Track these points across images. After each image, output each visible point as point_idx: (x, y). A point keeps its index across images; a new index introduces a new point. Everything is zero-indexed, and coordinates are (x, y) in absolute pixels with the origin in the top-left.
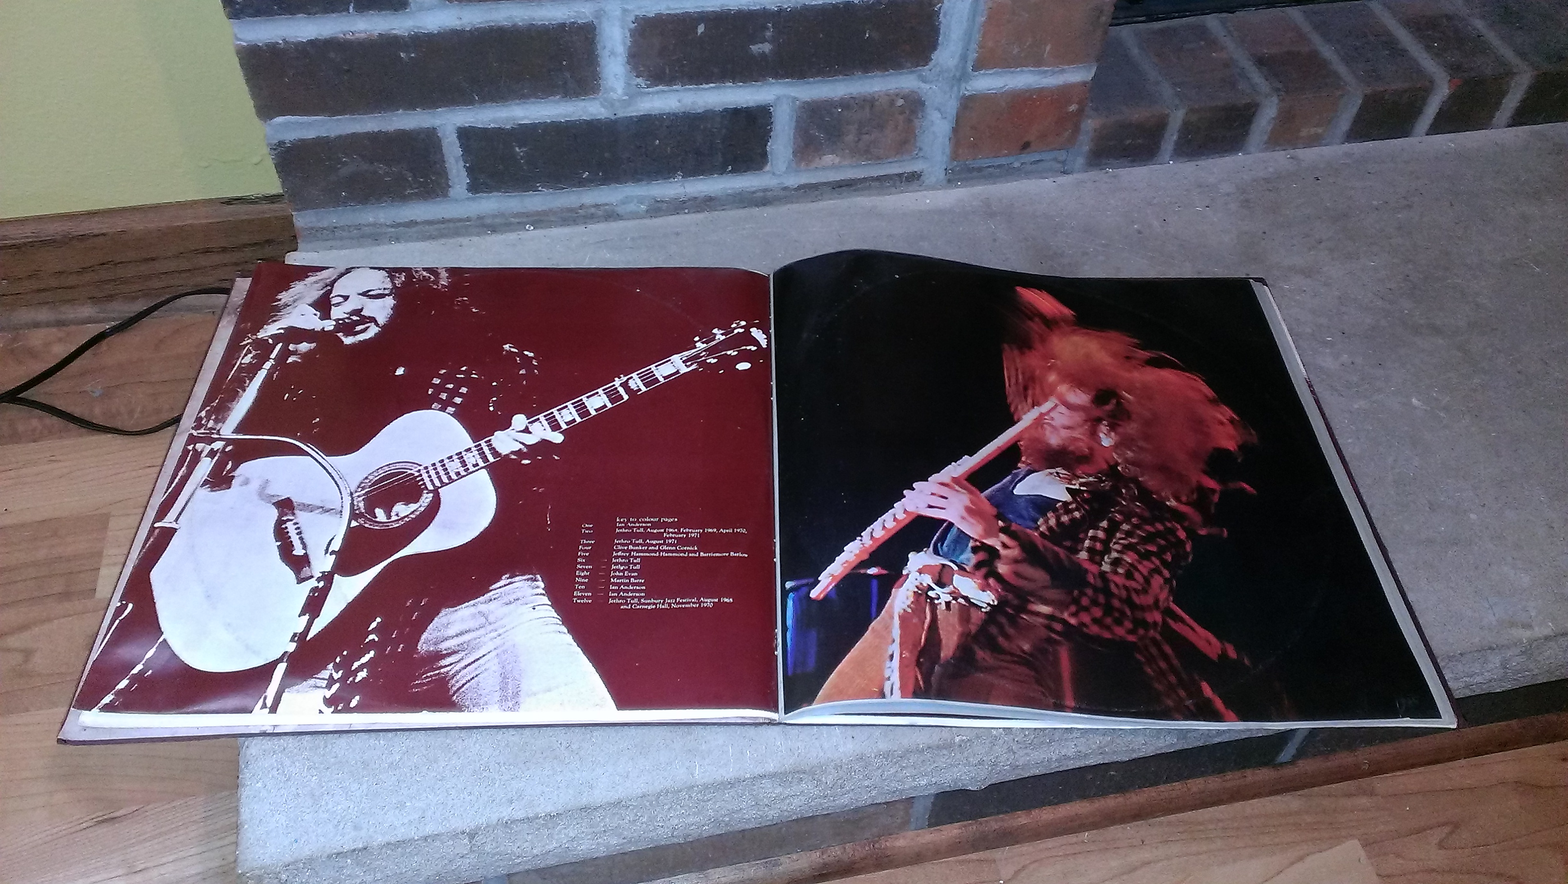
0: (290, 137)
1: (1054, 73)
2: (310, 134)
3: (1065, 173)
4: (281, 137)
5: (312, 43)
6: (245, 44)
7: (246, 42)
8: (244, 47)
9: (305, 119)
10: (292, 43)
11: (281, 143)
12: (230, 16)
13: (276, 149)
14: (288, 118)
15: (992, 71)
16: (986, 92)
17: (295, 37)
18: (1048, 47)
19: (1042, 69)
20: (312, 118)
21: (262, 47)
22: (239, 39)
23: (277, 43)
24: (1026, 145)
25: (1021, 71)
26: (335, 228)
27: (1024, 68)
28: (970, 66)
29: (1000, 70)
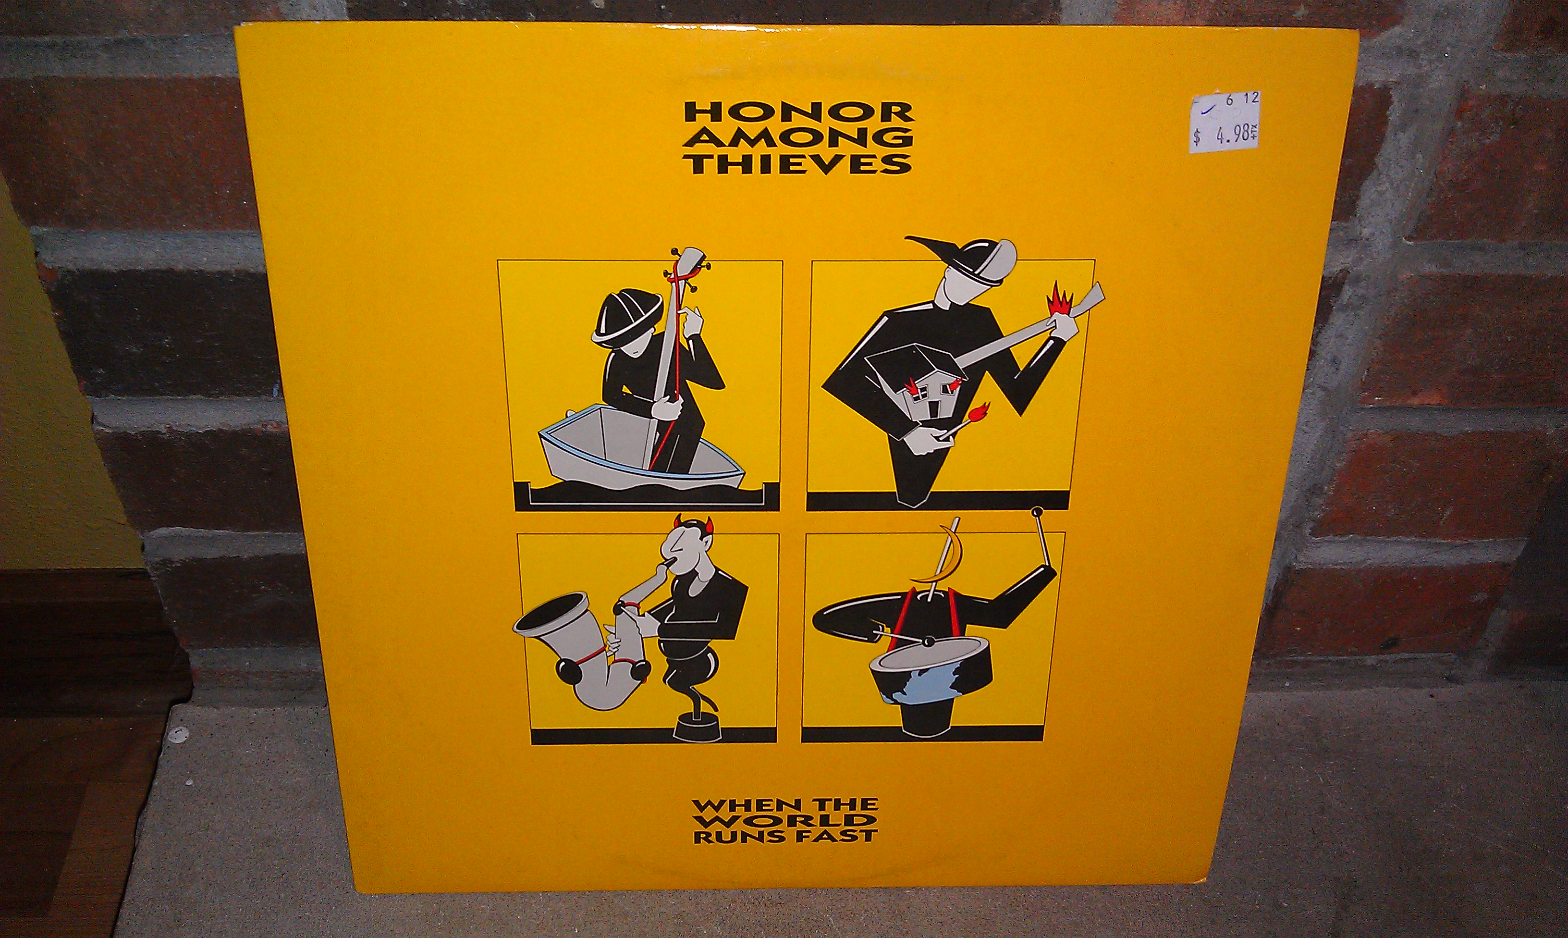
0: (179, 553)
1: (1454, 547)
4: (165, 553)
5: (213, 434)
6: (109, 431)
7: (111, 428)
8: (108, 434)
9: (203, 532)
10: (182, 433)
11: (166, 561)
12: (86, 392)
13: (159, 568)
14: (177, 529)
15: (1345, 538)
16: (1331, 566)
17: (187, 426)
18: (1449, 512)
19: (1434, 540)
20: (214, 532)
21: (135, 437)
22: (100, 424)
23: (159, 432)
24: (1391, 643)
25: (1397, 542)
26: (248, 673)
27: (1402, 538)
28: (1308, 528)
29: (1359, 538)
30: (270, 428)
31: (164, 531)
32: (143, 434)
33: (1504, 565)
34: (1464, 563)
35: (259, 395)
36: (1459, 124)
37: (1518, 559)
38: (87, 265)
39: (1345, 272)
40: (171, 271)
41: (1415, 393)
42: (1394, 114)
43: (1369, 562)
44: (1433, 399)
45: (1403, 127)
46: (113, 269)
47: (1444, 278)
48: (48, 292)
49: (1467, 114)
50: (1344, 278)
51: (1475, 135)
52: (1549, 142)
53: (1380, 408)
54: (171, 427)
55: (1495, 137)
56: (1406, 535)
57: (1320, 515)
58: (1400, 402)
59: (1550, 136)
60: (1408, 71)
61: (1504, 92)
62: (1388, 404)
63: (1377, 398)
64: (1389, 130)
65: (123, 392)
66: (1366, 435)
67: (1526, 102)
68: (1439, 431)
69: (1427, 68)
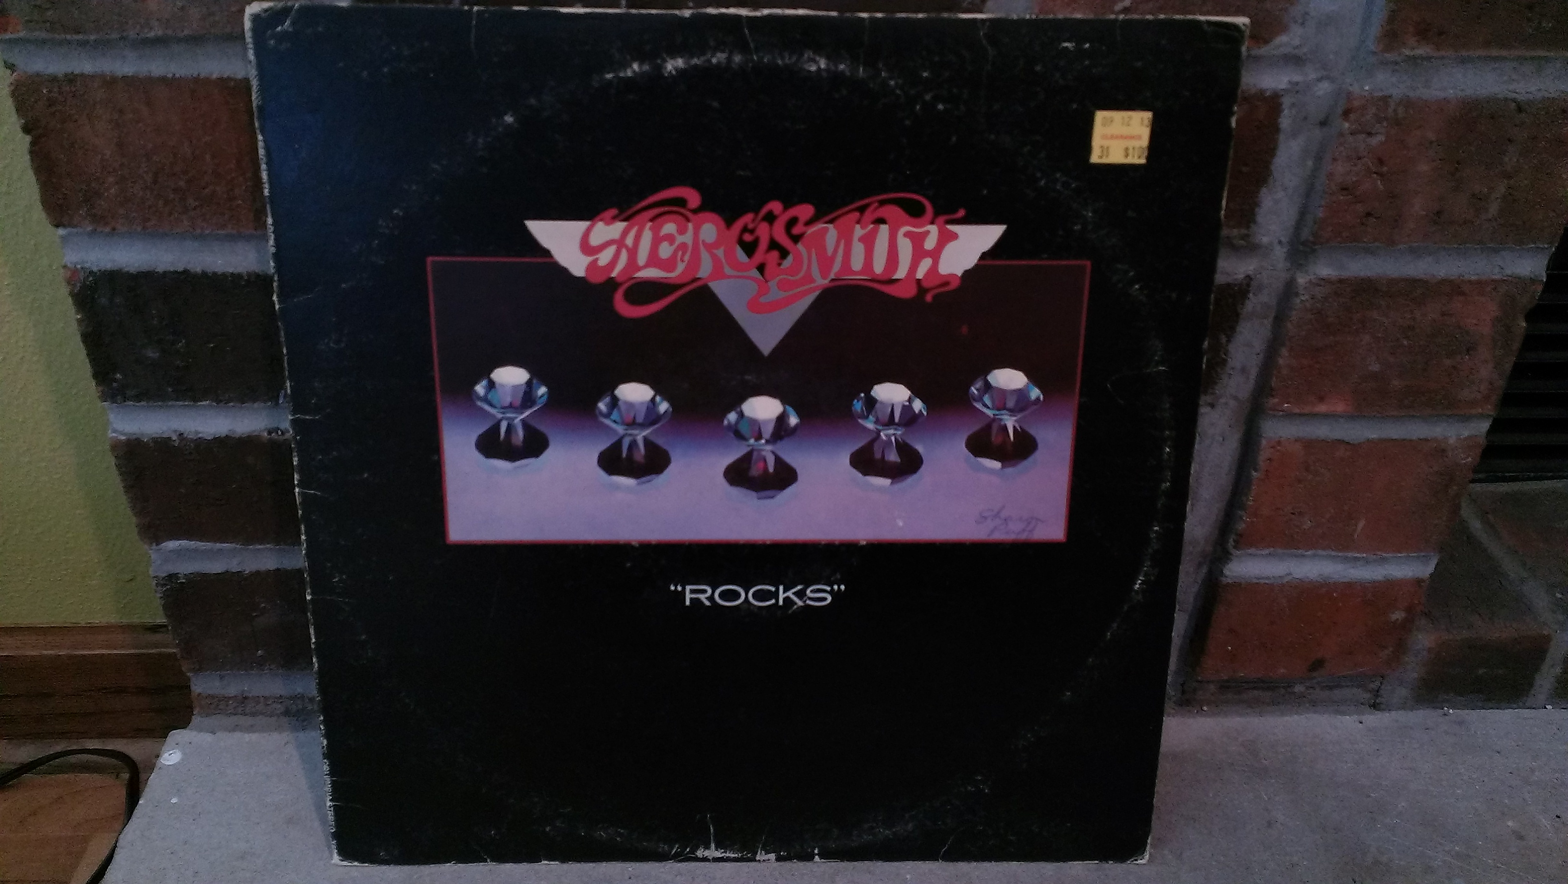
0: (185, 568)
1: (1367, 562)
2: (216, 567)
3: (1375, 707)
4: (171, 568)
5: (222, 442)
6: (123, 438)
7: (123, 434)
8: (120, 441)
9: (209, 545)
10: (192, 440)
11: (172, 577)
12: (104, 397)
13: (165, 585)
14: (184, 543)
15: (1266, 551)
16: (1255, 581)
17: (197, 432)
18: (1361, 524)
19: (1350, 554)
20: (218, 545)
21: (147, 444)
22: (115, 431)
23: (170, 438)
24: (1318, 665)
25: (1314, 556)
26: (246, 698)
27: (1320, 552)
28: (1231, 540)
29: (1280, 551)
30: (273, 435)
31: (172, 545)
32: (155, 441)
33: (1418, 582)
34: (1380, 578)
35: (265, 402)
36: (1347, 125)
37: (1431, 575)
38: (109, 266)
39: (1249, 278)
40: (186, 272)
41: (1321, 399)
42: (1285, 121)
43: (1290, 577)
44: (1340, 408)
45: (1294, 135)
46: (132, 270)
47: (1341, 281)
48: (72, 294)
49: (1352, 116)
50: (1248, 285)
51: (1362, 137)
52: (1431, 142)
53: (1290, 416)
54: (181, 434)
55: (1381, 138)
56: (1324, 549)
57: (1241, 526)
58: (1307, 410)
59: (1431, 136)
60: (1297, 78)
61: (1385, 93)
62: (1297, 411)
63: (1286, 405)
64: (1282, 137)
65: (138, 398)
66: (1279, 443)
67: (1407, 103)
68: (1346, 439)
69: (1313, 76)
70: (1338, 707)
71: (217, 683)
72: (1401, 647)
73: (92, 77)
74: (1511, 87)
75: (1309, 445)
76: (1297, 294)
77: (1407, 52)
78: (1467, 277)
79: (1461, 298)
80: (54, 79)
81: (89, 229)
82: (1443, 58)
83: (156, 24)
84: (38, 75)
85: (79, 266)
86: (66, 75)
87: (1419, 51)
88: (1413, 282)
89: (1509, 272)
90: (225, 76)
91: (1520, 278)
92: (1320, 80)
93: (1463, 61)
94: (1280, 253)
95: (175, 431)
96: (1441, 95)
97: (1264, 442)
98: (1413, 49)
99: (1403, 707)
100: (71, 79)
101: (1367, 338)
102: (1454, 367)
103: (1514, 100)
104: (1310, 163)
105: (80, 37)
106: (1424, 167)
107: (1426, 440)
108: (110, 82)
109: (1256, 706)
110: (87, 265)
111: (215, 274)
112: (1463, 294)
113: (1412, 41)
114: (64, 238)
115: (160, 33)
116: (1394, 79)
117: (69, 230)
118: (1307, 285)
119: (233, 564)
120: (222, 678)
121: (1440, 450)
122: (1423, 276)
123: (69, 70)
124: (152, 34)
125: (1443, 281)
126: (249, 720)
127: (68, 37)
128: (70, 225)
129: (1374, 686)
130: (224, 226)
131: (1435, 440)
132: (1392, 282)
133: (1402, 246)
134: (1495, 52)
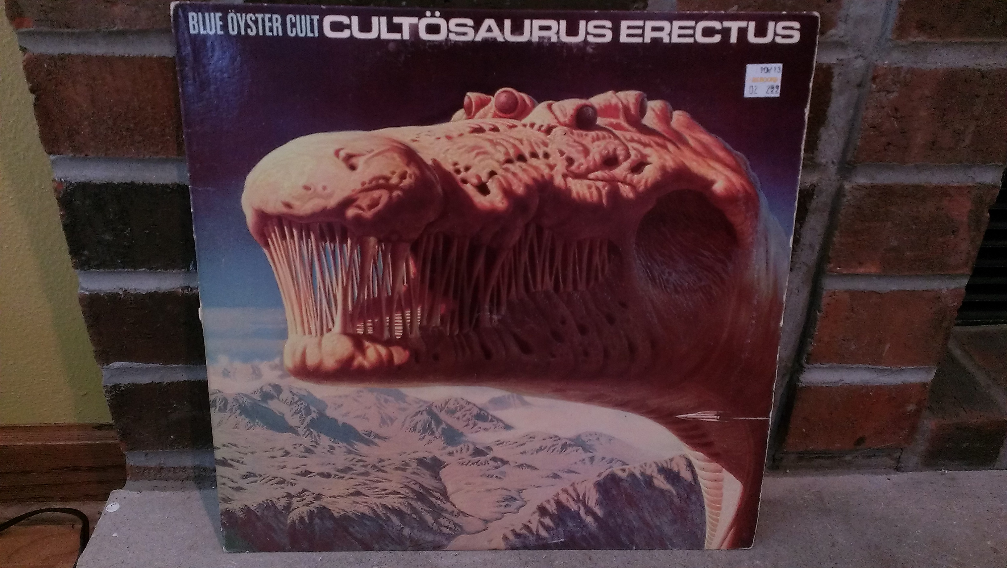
0: (125, 380)
1: (892, 372)
2: (145, 380)
3: (897, 469)
4: (116, 381)
5: (152, 295)
6: (88, 293)
7: (87, 291)
8: (86, 295)
9: (141, 365)
10: (132, 295)
11: (116, 387)
12: (76, 267)
13: (112, 392)
14: (124, 363)
15: (828, 365)
16: (820, 385)
17: (136, 289)
18: (888, 346)
19: (880, 367)
20: (148, 365)
21: (103, 297)
22: (82, 288)
23: (118, 294)
24: (860, 441)
25: (858, 368)
26: (162, 468)
27: (861, 365)
28: (804, 358)
29: (835, 365)
30: (186, 291)
31: (117, 364)
32: (109, 295)
33: (924, 385)
34: (900, 383)
35: (181, 269)
36: (874, 86)
37: (932, 380)
38: (83, 180)
39: (813, 186)
40: (132, 183)
41: (861, 264)
42: (835, 84)
43: (843, 382)
44: (873, 270)
45: (841, 93)
46: (98, 182)
47: (873, 187)
48: (57, 199)
49: (878, 80)
50: (813, 190)
51: (884, 94)
52: (927, 97)
53: (842, 275)
54: (126, 290)
55: (896, 94)
56: (863, 363)
57: (810, 349)
58: (852, 271)
59: (927, 93)
60: (842, 57)
61: (899, 65)
62: (845, 272)
63: (839, 268)
64: (833, 95)
65: (98, 267)
66: (834, 293)
67: (912, 71)
68: (877, 290)
69: (852, 55)
70: (874, 469)
71: (143, 459)
72: (914, 429)
73: (77, 56)
74: (977, 62)
75: (853, 294)
76: (844, 196)
77: (911, 39)
78: (952, 184)
79: (949, 198)
80: (52, 57)
81: (71, 155)
82: (934, 43)
83: (119, 22)
84: (41, 55)
85: (63, 180)
86: (59, 55)
87: (920, 39)
88: (917, 188)
89: (978, 180)
90: (162, 56)
91: (985, 185)
92: (856, 58)
93: (947, 45)
94: (833, 169)
95: (121, 289)
96: (933, 67)
97: (825, 293)
98: (915, 38)
99: (916, 469)
100: (62, 57)
101: (889, 224)
102: (944, 243)
103: (979, 70)
104: (851, 111)
105: (69, 30)
106: (923, 113)
107: (927, 291)
108: (87, 59)
109: (820, 469)
110: (68, 179)
111: (151, 184)
112: (950, 195)
113: (915, 32)
114: (53, 162)
115: (121, 28)
116: (904, 57)
117: (58, 156)
118: (851, 190)
119: (156, 379)
120: (146, 455)
121: (937, 298)
122: (923, 184)
123: (62, 52)
124: (116, 29)
125: (936, 187)
126: (164, 483)
127: (62, 30)
128: (59, 153)
129: (897, 455)
130: (157, 153)
131: (933, 291)
132: (905, 187)
133: (910, 165)
134: (967, 39)
